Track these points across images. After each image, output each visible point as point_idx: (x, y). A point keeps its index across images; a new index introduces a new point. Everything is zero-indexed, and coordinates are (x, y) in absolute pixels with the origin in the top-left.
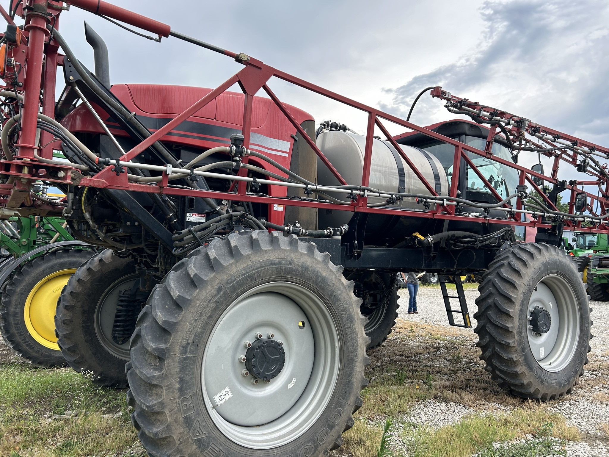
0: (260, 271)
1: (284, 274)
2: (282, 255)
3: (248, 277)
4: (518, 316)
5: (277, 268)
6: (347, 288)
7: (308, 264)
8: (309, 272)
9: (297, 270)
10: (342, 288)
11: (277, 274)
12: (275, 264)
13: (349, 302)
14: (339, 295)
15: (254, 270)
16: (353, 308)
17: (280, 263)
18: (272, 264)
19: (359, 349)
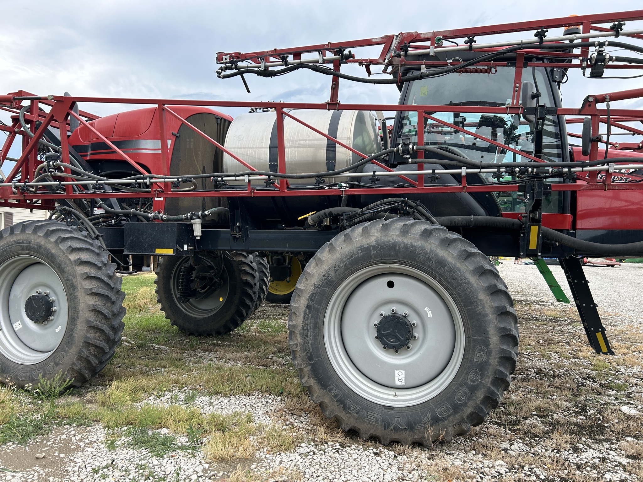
0: (11, 248)
1: (26, 250)
2: (25, 237)
3: (4, 251)
4: (302, 314)
5: (21, 246)
6: (73, 263)
7: (42, 243)
8: (42, 250)
9: (34, 248)
10: (68, 262)
11: (22, 250)
12: (19, 243)
13: (73, 274)
14: (65, 267)
15: (7, 246)
16: (77, 278)
17: (23, 243)
18: (17, 243)
19: (81, 312)
